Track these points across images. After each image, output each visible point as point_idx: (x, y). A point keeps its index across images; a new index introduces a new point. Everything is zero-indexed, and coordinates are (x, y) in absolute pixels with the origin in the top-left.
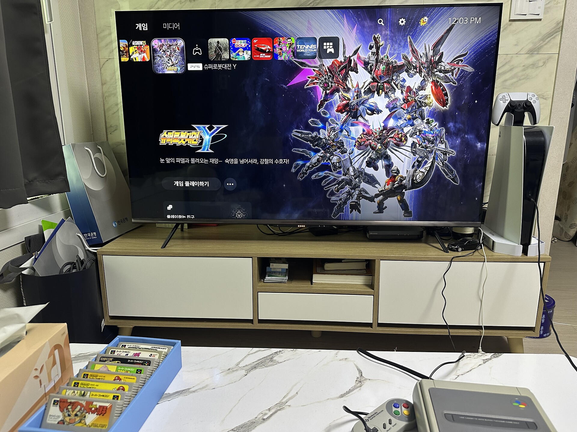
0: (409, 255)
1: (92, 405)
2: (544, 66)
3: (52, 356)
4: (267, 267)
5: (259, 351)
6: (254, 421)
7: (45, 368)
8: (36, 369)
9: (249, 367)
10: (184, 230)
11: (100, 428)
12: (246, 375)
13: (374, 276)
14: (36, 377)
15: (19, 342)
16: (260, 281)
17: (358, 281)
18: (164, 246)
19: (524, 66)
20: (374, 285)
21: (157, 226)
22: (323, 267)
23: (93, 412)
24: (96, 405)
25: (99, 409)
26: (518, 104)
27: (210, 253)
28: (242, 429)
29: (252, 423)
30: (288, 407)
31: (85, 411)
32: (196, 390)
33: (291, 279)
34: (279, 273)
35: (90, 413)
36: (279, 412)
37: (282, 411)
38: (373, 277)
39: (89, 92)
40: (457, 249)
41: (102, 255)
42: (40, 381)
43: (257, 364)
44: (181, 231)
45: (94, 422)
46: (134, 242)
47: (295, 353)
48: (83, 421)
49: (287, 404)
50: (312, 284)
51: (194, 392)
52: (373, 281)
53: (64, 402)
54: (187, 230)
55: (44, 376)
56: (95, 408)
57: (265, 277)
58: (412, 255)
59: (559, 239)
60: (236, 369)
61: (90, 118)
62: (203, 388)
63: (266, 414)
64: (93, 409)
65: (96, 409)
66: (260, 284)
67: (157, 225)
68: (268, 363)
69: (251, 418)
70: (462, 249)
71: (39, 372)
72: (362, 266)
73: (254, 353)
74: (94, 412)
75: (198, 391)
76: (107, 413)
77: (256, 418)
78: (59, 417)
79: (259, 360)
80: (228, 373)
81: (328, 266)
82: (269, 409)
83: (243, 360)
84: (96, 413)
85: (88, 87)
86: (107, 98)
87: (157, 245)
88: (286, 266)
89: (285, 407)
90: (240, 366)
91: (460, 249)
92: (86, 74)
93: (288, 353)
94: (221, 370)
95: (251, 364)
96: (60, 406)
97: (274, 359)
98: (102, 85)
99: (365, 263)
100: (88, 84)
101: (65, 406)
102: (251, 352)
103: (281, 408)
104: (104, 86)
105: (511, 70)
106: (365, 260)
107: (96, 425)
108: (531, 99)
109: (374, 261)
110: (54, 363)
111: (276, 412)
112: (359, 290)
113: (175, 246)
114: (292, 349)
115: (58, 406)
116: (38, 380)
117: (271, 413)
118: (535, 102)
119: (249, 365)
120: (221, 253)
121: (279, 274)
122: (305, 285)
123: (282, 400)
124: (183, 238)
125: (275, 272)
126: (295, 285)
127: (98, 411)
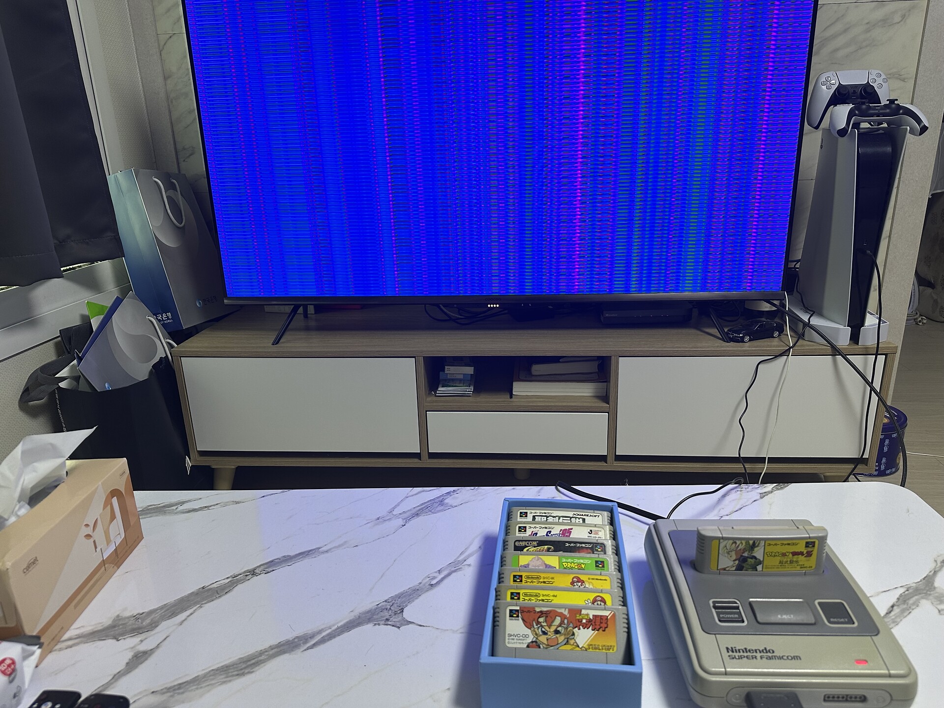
0: (665, 347)
1: (580, 614)
2: (902, 23)
3: (109, 507)
4: (441, 373)
5: (423, 491)
6: (417, 588)
7: (99, 522)
8: (87, 525)
9: (408, 514)
10: (309, 315)
11: (604, 651)
12: (403, 526)
13: (610, 382)
14: (88, 536)
15: (56, 486)
16: (430, 394)
17: (585, 391)
18: (276, 342)
19: (867, 23)
20: (609, 397)
21: (266, 311)
22: (529, 370)
23: (586, 626)
24: (588, 615)
25: (594, 621)
26: (851, 91)
27: (348, 352)
28: (399, 600)
29: (414, 590)
30: (466, 567)
31: (571, 625)
32: (330, 549)
33: (478, 390)
34: (460, 380)
35: (581, 627)
36: (454, 574)
37: (459, 573)
38: (608, 384)
39: (144, 91)
40: (743, 338)
41: (180, 357)
42: (94, 542)
43: (420, 509)
44: (304, 317)
45: (590, 641)
46: (230, 336)
47: (477, 492)
48: (572, 642)
49: (465, 563)
50: (511, 397)
51: (327, 551)
52: (608, 390)
53: (529, 612)
54: (314, 315)
55: (99, 535)
56: (586, 619)
57: (438, 388)
58: (670, 348)
59: (931, 320)
60: (388, 518)
61: (150, 136)
62: (339, 546)
63: (434, 578)
64: (584, 621)
65: (589, 621)
66: (429, 399)
67: (267, 309)
68: (437, 507)
69: (414, 583)
70: (750, 337)
71: (92, 529)
72: (593, 367)
73: (415, 494)
74: (588, 626)
75: (333, 550)
76: (609, 626)
77: (420, 583)
78: (526, 636)
79: (422, 504)
80: (377, 524)
81: (537, 369)
82: (439, 571)
83: (398, 505)
84: (591, 628)
85: (142, 83)
86: (174, 101)
87: (265, 340)
88: (470, 370)
89: (463, 567)
90: (394, 513)
91: (747, 339)
92: (138, 62)
93: (466, 492)
94: (367, 520)
95: (411, 510)
96: (523, 620)
97: (446, 501)
98: (166, 78)
99: (596, 364)
100: (141, 78)
101: (532, 619)
102: (411, 494)
103: (457, 569)
104: (169, 81)
105: (846, 31)
106: (596, 358)
107: (596, 646)
108: (874, 81)
109: (608, 358)
110: (113, 517)
111: (449, 575)
112: (585, 404)
113: (293, 341)
114: (472, 488)
115: (520, 618)
116: (92, 540)
117: (442, 576)
118: (881, 86)
119: (408, 511)
120: (366, 351)
121: (459, 383)
122: (501, 399)
123: (458, 557)
124: (307, 329)
125: (453, 380)
126: (485, 399)
127: (593, 624)
